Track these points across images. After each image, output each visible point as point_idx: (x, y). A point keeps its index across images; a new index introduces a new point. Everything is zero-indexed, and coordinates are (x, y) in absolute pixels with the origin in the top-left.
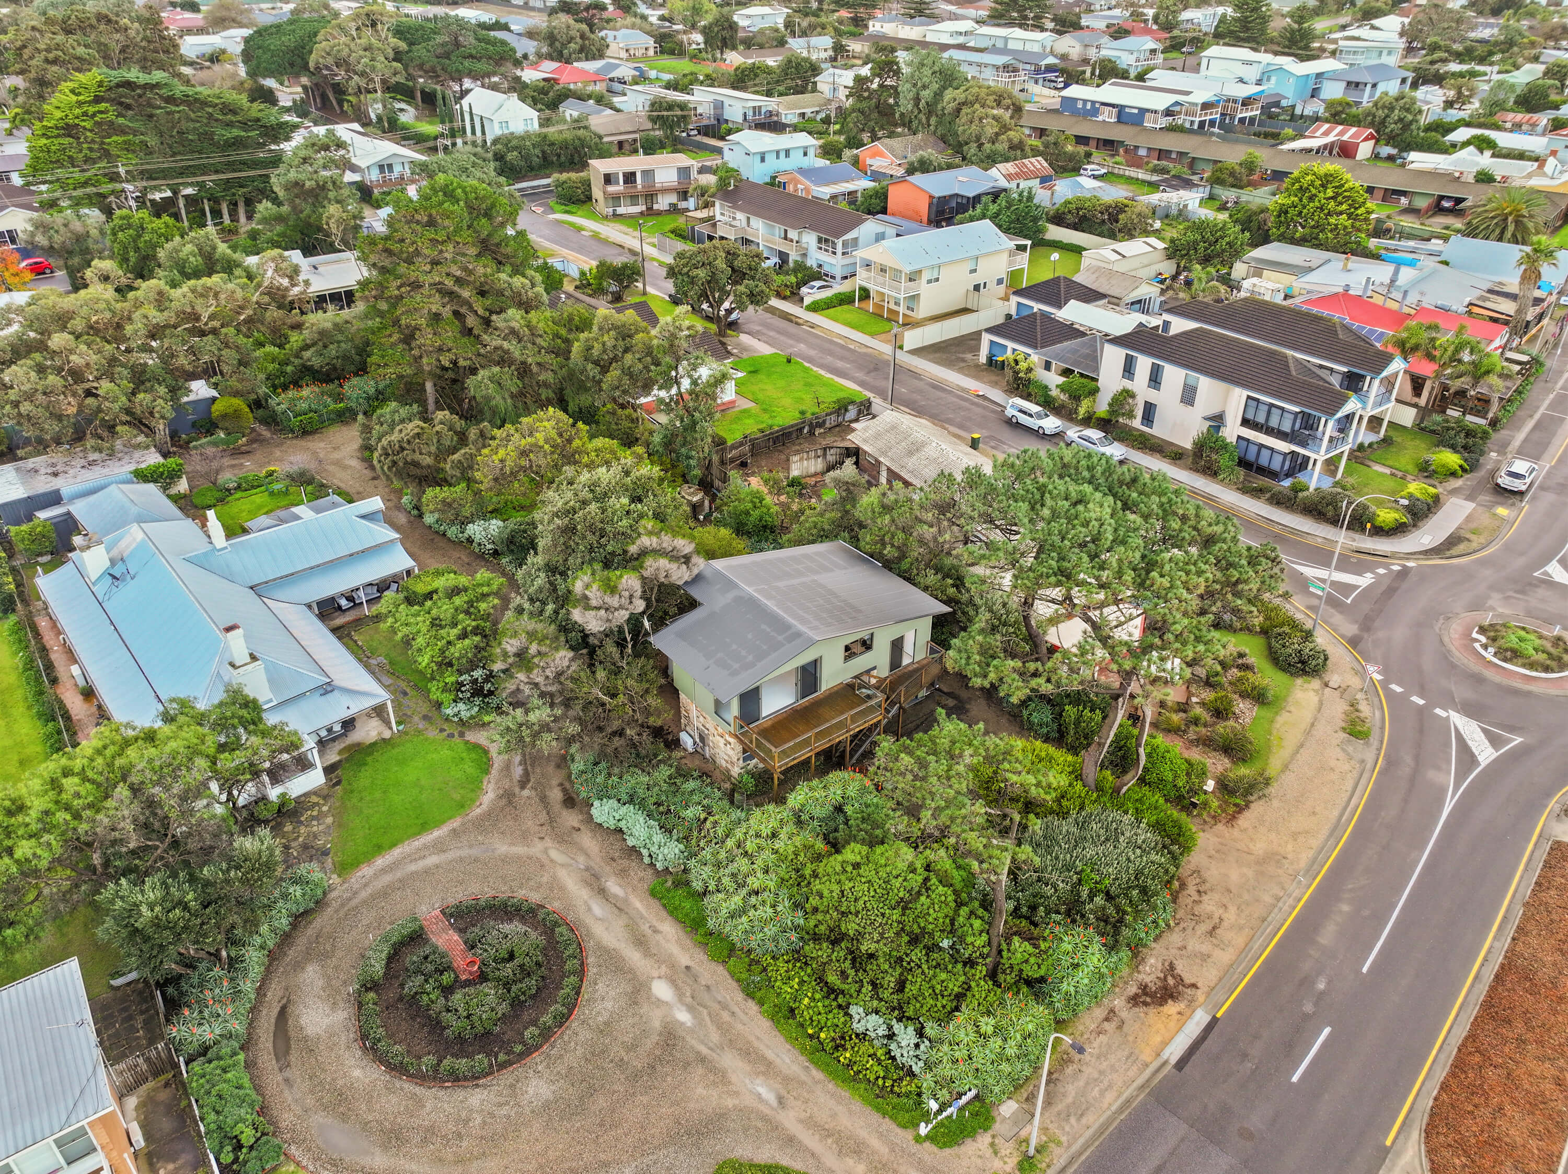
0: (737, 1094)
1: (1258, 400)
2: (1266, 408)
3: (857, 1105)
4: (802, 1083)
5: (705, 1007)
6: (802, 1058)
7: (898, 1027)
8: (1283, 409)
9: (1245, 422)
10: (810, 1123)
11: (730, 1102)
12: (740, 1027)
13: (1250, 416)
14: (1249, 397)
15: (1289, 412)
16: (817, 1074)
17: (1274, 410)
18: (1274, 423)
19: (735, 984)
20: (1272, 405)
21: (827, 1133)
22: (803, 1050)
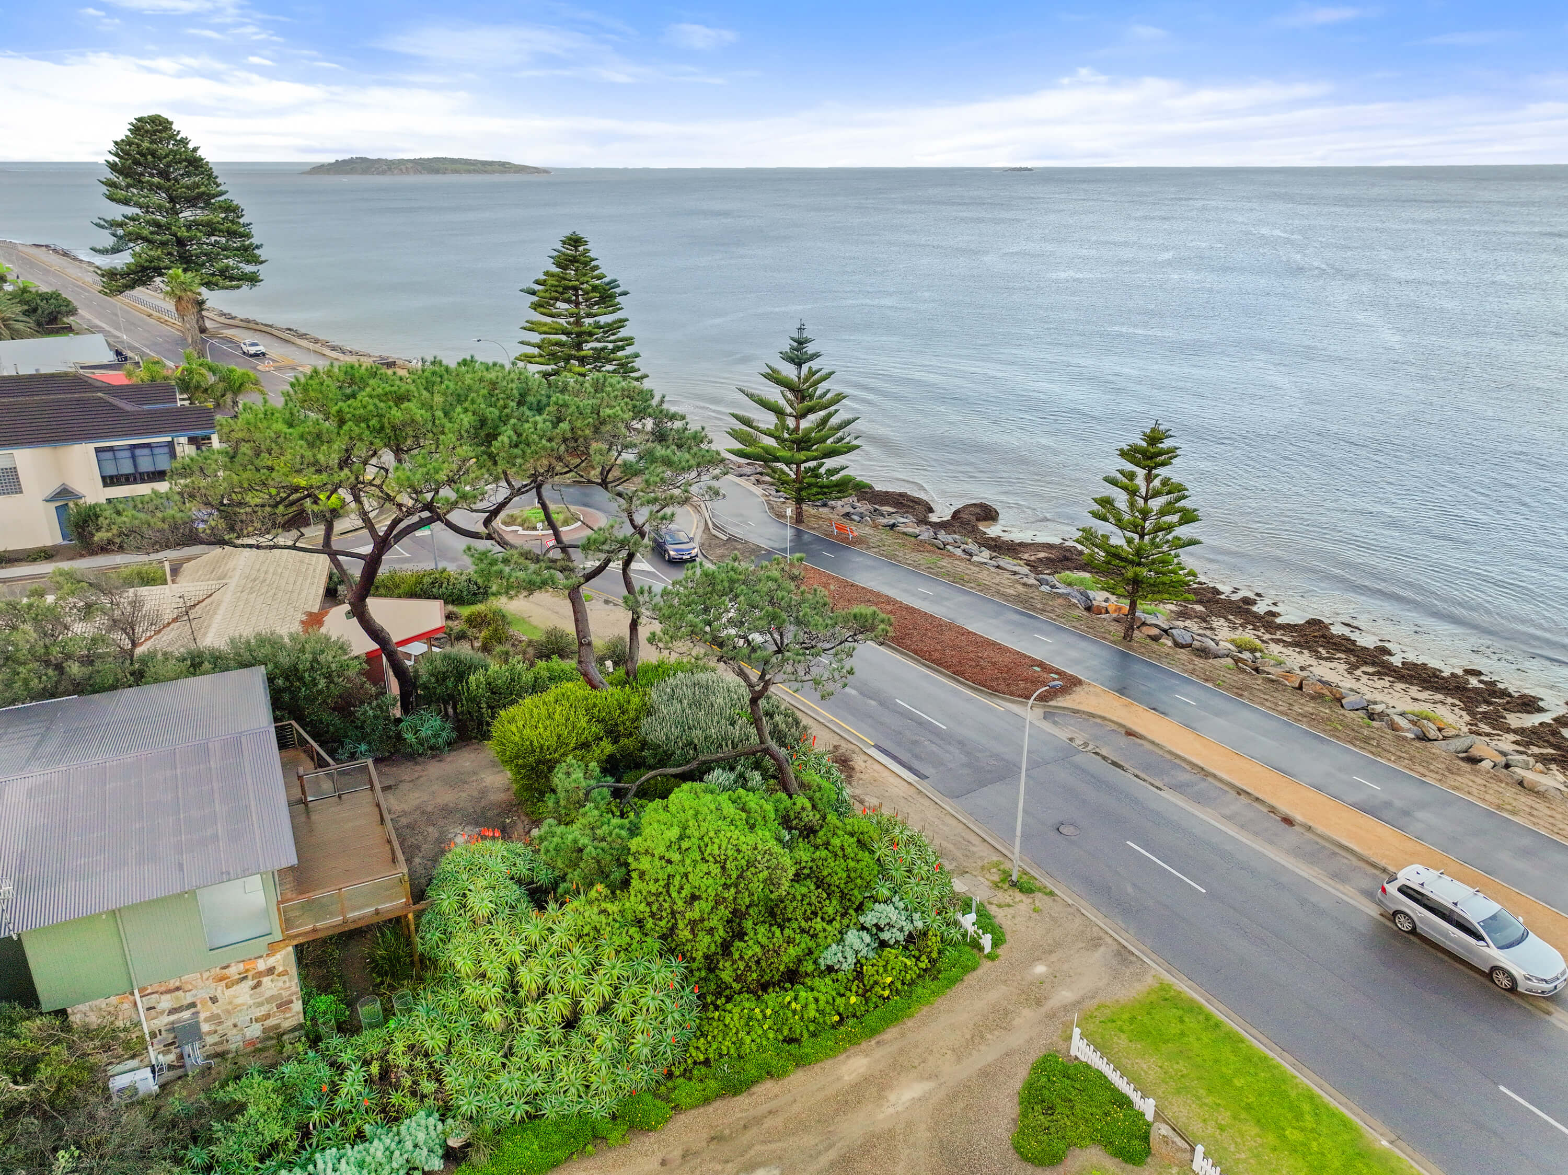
0: (909, 1125)
1: (111, 449)
2: (127, 454)
3: (941, 1003)
4: (901, 1051)
5: (751, 1146)
6: (864, 1045)
7: (869, 919)
8: (148, 445)
9: (109, 481)
10: (959, 1054)
11: (922, 1134)
12: (796, 1108)
13: (111, 471)
14: (98, 450)
15: (160, 445)
16: (891, 1033)
17: (138, 452)
18: (145, 465)
19: (718, 1104)
20: (134, 447)
21: (978, 1035)
22: (853, 1040)
